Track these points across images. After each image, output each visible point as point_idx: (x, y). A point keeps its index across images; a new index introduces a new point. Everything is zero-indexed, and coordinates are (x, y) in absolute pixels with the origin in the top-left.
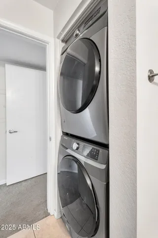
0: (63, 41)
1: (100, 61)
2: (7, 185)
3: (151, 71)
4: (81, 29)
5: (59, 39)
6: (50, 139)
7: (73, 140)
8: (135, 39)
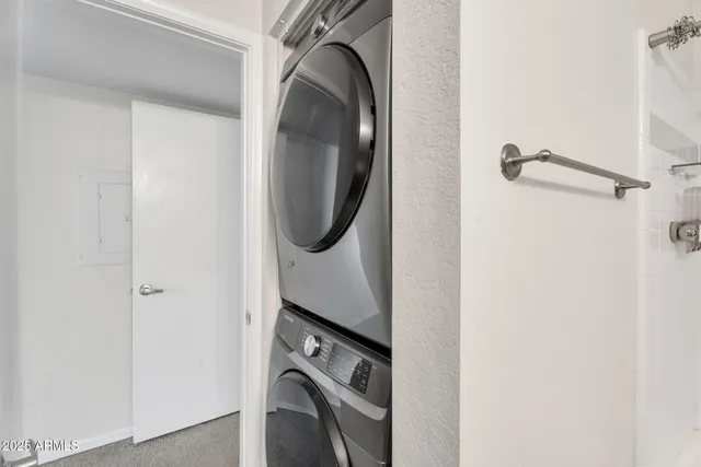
0: (287, 43)
1: (373, 111)
2: (136, 441)
3: (511, 149)
4: (331, 15)
5: (276, 36)
6: (249, 317)
7: (307, 327)
8: (459, 62)
